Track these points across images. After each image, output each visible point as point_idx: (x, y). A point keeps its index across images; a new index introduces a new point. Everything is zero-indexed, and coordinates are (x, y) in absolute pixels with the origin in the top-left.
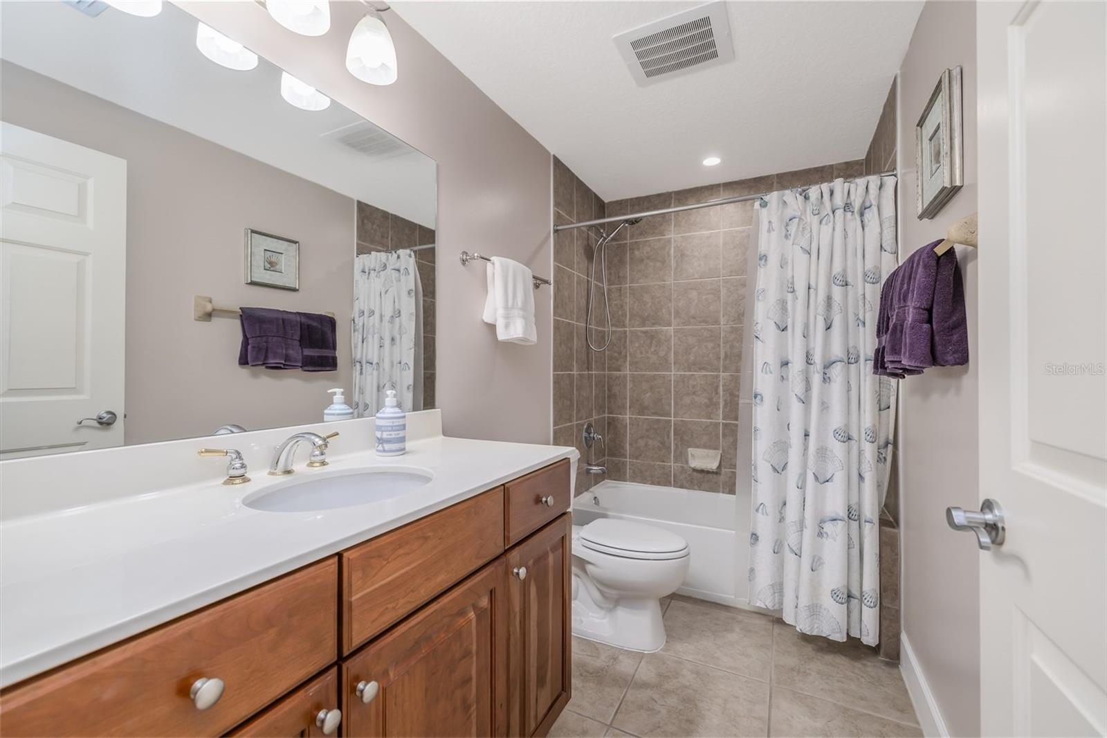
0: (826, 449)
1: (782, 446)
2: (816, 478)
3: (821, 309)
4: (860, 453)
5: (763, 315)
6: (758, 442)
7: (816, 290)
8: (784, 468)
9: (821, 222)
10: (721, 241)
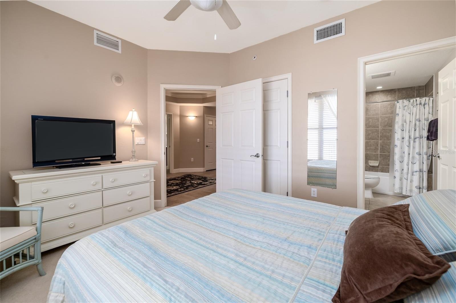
0: (414, 157)
1: (402, 157)
2: (412, 163)
3: (413, 126)
4: (423, 158)
5: (397, 127)
6: (396, 156)
7: (412, 122)
8: (402, 162)
9: (413, 107)
10: (380, 106)
